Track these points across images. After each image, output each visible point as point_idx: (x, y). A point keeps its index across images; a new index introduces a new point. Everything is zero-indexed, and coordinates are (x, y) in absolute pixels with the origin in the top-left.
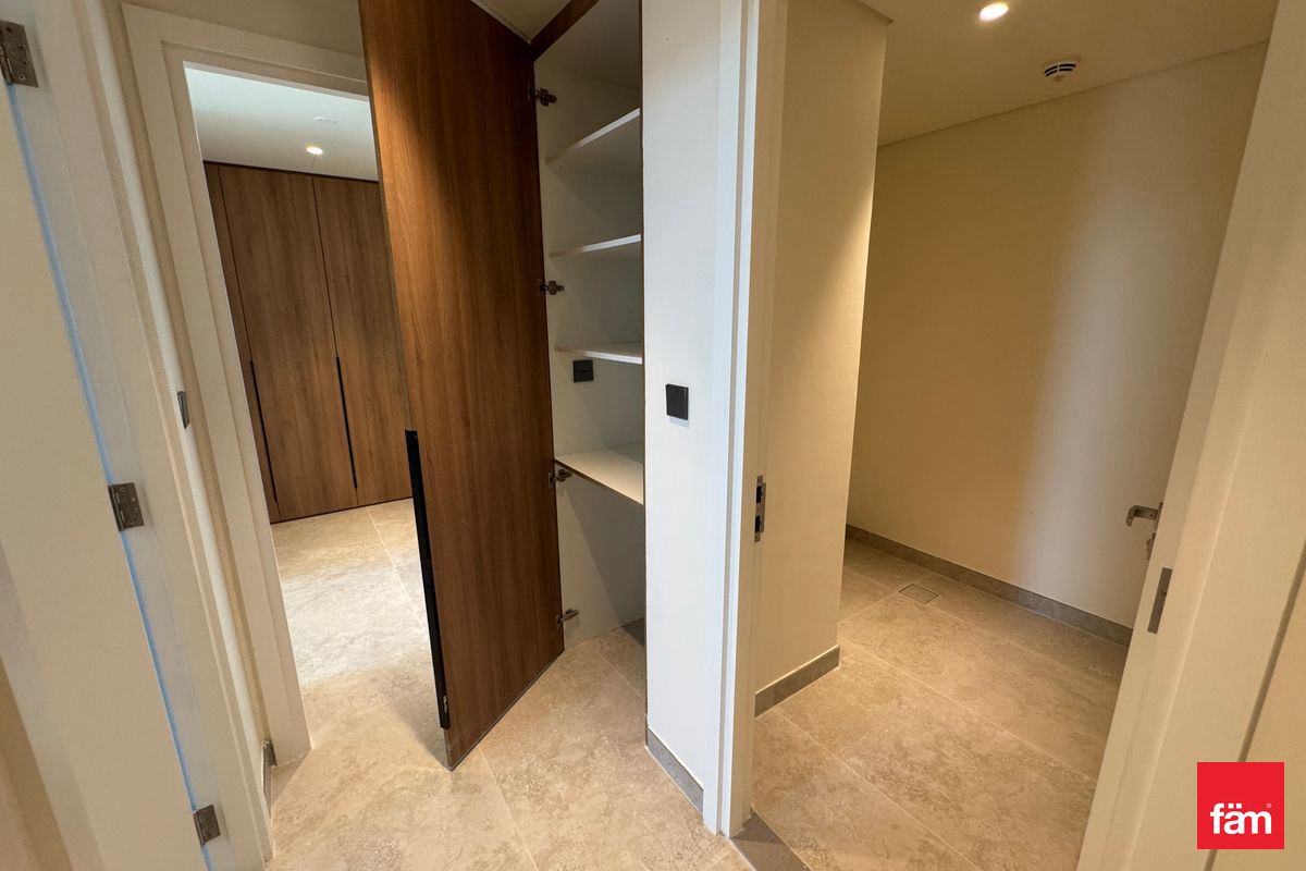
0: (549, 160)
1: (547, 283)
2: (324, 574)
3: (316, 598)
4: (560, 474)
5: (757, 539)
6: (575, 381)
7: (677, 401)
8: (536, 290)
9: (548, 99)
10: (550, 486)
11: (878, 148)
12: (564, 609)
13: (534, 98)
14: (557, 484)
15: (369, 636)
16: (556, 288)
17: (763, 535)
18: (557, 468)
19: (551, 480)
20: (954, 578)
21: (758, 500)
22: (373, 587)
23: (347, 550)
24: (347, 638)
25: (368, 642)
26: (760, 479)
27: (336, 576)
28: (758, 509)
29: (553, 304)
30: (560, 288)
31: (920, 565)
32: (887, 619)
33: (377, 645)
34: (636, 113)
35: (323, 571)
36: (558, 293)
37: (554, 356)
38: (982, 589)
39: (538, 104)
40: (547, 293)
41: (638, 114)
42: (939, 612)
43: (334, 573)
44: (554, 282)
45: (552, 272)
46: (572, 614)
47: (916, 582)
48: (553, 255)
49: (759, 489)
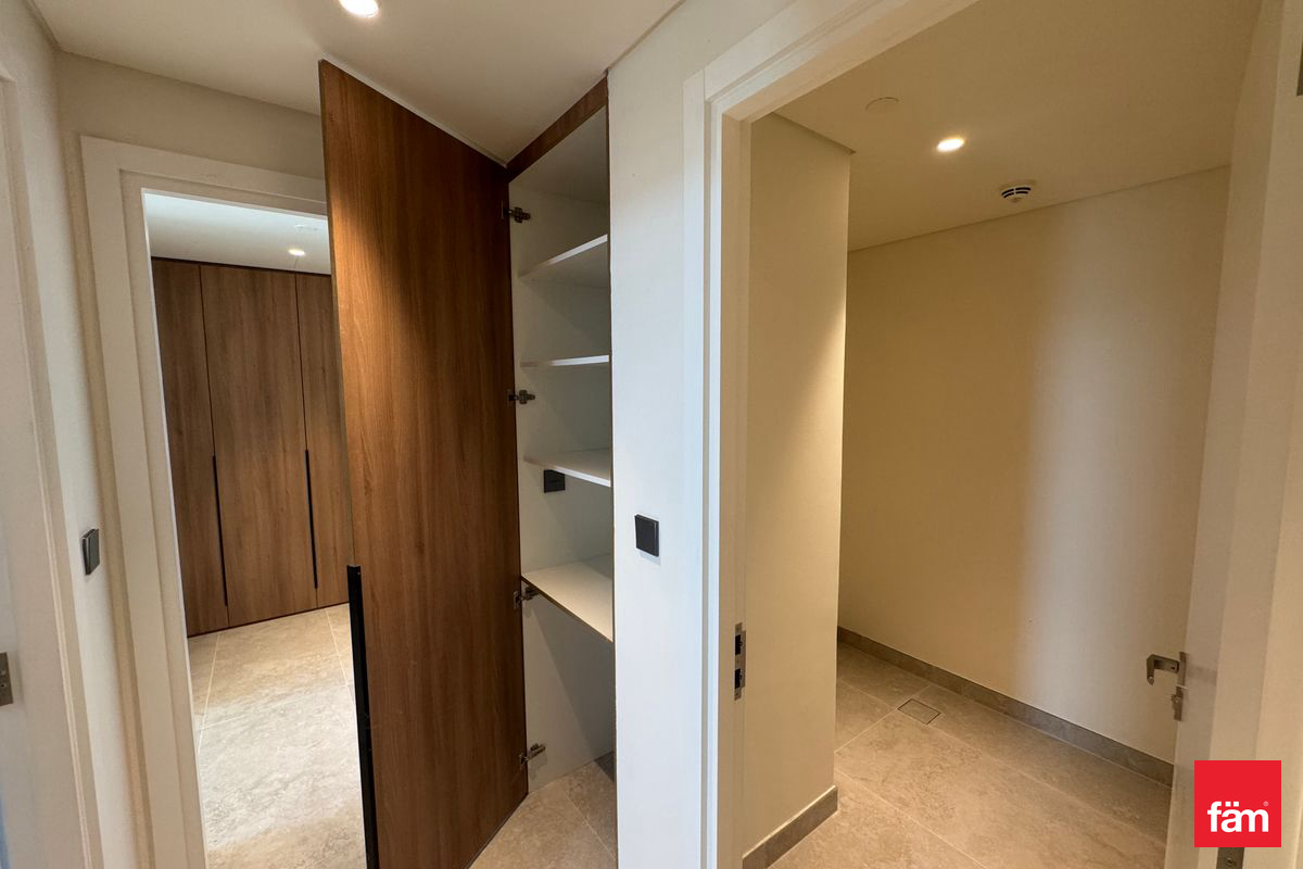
0: (521, 274)
1: (517, 393)
2: (267, 695)
3: (253, 727)
4: (527, 592)
5: (738, 696)
6: (545, 492)
7: (647, 535)
8: (504, 399)
9: (522, 216)
10: (516, 606)
11: (848, 253)
12: (530, 745)
13: (507, 216)
14: (524, 603)
15: (305, 778)
16: (526, 397)
17: (745, 691)
18: (524, 586)
19: (518, 599)
20: (956, 691)
21: (738, 651)
22: (320, 712)
23: (297, 663)
24: (280, 780)
25: (304, 786)
26: (738, 627)
27: (281, 697)
28: (737, 662)
29: (524, 415)
30: (532, 397)
31: (917, 674)
32: (888, 745)
33: (315, 789)
34: (604, 239)
35: (267, 691)
36: (529, 402)
37: (522, 467)
38: (986, 704)
39: (513, 222)
40: (518, 402)
41: (606, 240)
42: (942, 734)
43: (278, 693)
44: (525, 391)
45: (522, 381)
46: (538, 749)
47: (914, 697)
48: (524, 365)
49: (738, 639)
